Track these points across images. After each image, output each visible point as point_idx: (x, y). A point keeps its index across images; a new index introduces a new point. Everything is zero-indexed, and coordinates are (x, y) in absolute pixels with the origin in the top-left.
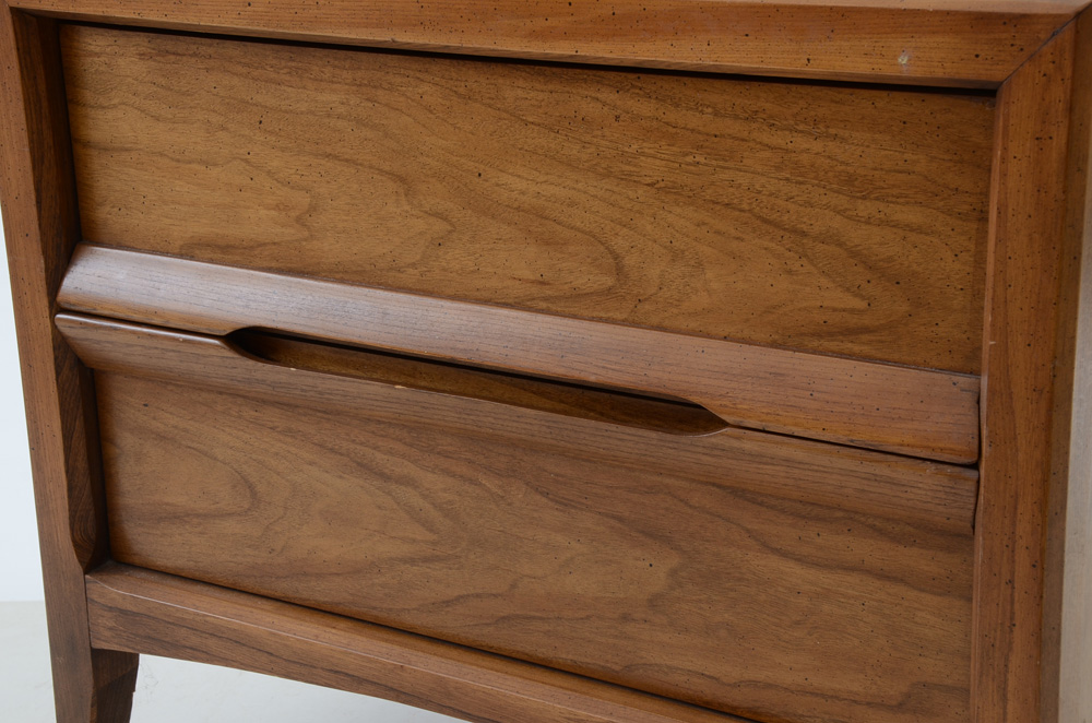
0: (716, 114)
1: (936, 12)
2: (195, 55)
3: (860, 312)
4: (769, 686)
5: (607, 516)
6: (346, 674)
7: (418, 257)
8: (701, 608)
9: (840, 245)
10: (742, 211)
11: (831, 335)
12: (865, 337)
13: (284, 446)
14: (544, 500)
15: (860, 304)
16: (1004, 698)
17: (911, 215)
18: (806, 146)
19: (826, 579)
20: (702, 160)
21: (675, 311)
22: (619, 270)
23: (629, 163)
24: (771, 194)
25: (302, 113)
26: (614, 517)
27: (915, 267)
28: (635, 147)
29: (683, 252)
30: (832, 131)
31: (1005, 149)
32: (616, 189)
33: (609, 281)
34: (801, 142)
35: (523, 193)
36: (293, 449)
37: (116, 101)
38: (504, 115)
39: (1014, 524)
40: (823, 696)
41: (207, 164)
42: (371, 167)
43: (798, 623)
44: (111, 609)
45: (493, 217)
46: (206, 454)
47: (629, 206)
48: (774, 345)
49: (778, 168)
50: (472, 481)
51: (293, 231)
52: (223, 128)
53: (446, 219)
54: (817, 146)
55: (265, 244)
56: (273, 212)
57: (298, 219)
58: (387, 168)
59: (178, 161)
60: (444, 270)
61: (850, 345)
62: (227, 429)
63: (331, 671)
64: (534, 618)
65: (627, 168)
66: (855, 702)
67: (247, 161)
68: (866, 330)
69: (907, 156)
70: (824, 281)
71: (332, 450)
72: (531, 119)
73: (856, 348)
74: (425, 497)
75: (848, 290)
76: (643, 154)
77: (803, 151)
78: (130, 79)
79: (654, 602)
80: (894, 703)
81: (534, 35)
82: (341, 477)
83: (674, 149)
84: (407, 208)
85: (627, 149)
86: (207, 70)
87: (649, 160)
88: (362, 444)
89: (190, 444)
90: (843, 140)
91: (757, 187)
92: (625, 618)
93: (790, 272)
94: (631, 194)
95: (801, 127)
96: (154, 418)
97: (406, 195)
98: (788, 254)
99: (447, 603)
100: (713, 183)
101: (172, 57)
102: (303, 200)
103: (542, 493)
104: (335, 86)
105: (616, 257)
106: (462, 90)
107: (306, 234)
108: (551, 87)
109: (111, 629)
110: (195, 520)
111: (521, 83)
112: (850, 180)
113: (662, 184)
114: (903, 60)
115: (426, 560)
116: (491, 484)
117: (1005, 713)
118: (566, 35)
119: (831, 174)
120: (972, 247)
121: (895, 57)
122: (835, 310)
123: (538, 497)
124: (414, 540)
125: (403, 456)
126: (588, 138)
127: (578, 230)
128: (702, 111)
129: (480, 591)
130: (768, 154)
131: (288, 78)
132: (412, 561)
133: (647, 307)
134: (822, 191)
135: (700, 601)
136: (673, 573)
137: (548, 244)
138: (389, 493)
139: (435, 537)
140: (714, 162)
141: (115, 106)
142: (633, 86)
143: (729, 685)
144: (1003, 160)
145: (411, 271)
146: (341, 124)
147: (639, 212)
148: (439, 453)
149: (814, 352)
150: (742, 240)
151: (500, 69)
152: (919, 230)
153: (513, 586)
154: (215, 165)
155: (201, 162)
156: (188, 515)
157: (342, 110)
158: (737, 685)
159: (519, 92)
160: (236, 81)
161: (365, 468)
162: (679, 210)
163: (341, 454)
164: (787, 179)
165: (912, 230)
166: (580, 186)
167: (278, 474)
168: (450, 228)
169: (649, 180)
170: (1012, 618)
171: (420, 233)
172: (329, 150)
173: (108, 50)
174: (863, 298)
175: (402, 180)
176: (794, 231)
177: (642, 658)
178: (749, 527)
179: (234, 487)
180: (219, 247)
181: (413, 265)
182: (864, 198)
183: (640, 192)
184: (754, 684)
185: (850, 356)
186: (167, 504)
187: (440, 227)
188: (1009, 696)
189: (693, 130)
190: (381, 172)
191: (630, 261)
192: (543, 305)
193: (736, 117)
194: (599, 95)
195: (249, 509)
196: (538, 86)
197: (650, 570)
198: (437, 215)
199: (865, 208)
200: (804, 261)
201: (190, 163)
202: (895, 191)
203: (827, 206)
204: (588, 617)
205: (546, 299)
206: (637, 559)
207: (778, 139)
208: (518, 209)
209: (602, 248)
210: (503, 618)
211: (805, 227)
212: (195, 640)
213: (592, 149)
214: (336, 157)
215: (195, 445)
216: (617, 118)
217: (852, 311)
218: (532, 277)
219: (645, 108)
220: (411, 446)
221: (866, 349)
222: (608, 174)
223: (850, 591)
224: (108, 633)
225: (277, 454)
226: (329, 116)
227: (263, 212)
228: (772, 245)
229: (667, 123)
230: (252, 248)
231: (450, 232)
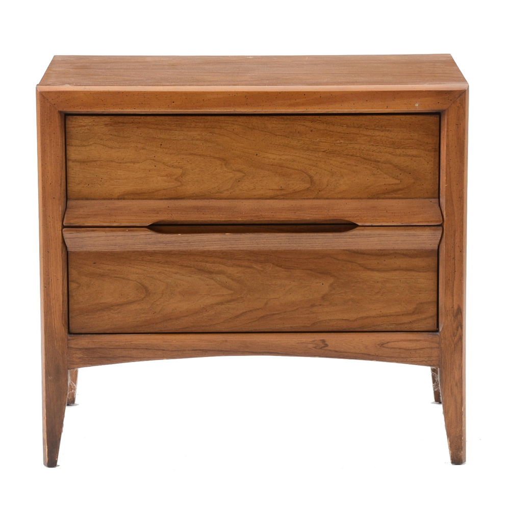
0: (347, 127)
1: (426, 91)
2: (132, 122)
3: (398, 184)
4: (367, 317)
5: (306, 269)
6: (200, 350)
7: (229, 187)
8: (342, 296)
9: (391, 164)
10: (357, 156)
11: (388, 193)
12: (400, 192)
13: (164, 269)
14: (280, 268)
15: (398, 182)
16: (453, 296)
17: (414, 152)
18: (378, 134)
19: (387, 275)
20: (343, 142)
21: (333, 192)
22: (312, 181)
23: (316, 145)
24: (367, 150)
25: (181, 140)
26: (308, 269)
27: (415, 168)
28: (318, 139)
29: (336, 172)
30: (387, 129)
31: (448, 128)
32: (311, 154)
33: (308, 186)
34: (377, 133)
35: (274, 159)
36: (168, 269)
37: (91, 143)
38: (267, 133)
39: (454, 240)
40: (387, 316)
41: (134, 163)
42: (210, 156)
43: (377, 293)
44: (80, 349)
45: (262, 169)
46: (124, 279)
47: (316, 159)
48: (369, 198)
49: (369, 142)
50: (249, 267)
51: (173, 184)
52: (143, 149)
53: (242, 172)
54: (382, 134)
55: (160, 190)
56: (165, 178)
57: (176, 179)
58: (217, 156)
59: (120, 163)
60: (241, 190)
61: (395, 195)
62: (136, 267)
63: (193, 350)
64: (274, 314)
65: (315, 147)
66: (398, 315)
67: (154, 160)
68: (400, 190)
69: (412, 134)
70: (385, 176)
71: (186, 266)
72: (278, 134)
73: (397, 196)
74: (228, 277)
75: (394, 178)
76: (321, 142)
77: (377, 136)
78: (100, 134)
79: (323, 298)
80: (411, 312)
81: (291, 105)
82: (190, 276)
83: (333, 139)
84: (226, 169)
85: (315, 141)
86: (138, 128)
87: (324, 143)
88: (201, 261)
89: (116, 276)
90: (391, 131)
91: (362, 148)
92: (313, 306)
93: (374, 174)
94: (316, 155)
95: (377, 128)
96: (98, 268)
97: (225, 165)
98: (373, 168)
99: (237, 317)
100: (346, 149)
101: (122, 124)
102: (179, 171)
103: (279, 266)
104: (196, 129)
105: (311, 177)
106: (250, 126)
107: (179, 184)
108: (286, 122)
109: (80, 358)
110: (116, 308)
111: (275, 122)
112: (393, 143)
113: (328, 151)
114: (417, 105)
115: (228, 302)
116: (258, 267)
117: (453, 300)
118: (303, 104)
119: (387, 142)
120: (433, 159)
121: (414, 104)
122: (389, 185)
123: (277, 268)
124: (223, 295)
125: (219, 263)
126: (300, 138)
127: (296, 169)
128: (343, 126)
129: (251, 309)
130: (366, 138)
131: (175, 128)
132: (222, 303)
133: (322, 192)
134: (384, 147)
135: (342, 293)
136: (331, 285)
137: (284, 176)
138: (212, 279)
139: (232, 292)
140: (347, 142)
141: (91, 145)
142: (318, 120)
143: (352, 321)
144: (447, 131)
145: (226, 192)
146: (198, 142)
147: (320, 161)
148: (235, 259)
149: (383, 198)
150: (357, 166)
151: (266, 118)
152: (416, 156)
153: (266, 304)
154: (138, 163)
155: (131, 162)
156: (112, 306)
157: (199, 137)
158: (355, 320)
159: (274, 125)
160: (151, 131)
161: (202, 271)
162: (334, 159)
163: (191, 267)
164: (373, 145)
165: (414, 157)
166: (297, 154)
167: (160, 280)
168: (243, 175)
169: (323, 150)
170: (455, 269)
171: (231, 178)
172: (192, 152)
173: (90, 124)
174: (399, 180)
175: (224, 160)
176: (375, 161)
177: (319, 319)
178: (360, 263)
179: (137, 290)
180: (137, 194)
181: (227, 190)
182: (398, 148)
183: (320, 154)
184: (362, 318)
185: (395, 198)
186: (101, 303)
187: (239, 175)
188: (454, 295)
189: (339, 132)
190: (215, 158)
191: (316, 178)
192: (282, 197)
193: (355, 127)
194: (305, 124)
195: (144, 298)
196: (281, 123)
197: (322, 286)
198: (239, 171)
199: (399, 151)
200: (379, 170)
201: (126, 163)
202: (408, 145)
203: (386, 152)
204: (297, 309)
205: (282, 195)
206: (317, 283)
207: (369, 133)
208: (272, 165)
209: (305, 175)
210: (262, 317)
211: (379, 160)
212: (125, 353)
213: (302, 142)
214: (195, 154)
215: (118, 276)
216: (311, 131)
217: (395, 184)
218: (277, 188)
219: (323, 127)
220: (223, 258)
221: (400, 196)
222: (308, 149)
223: (396, 278)
224: (78, 360)
225: (160, 272)
226: (193, 140)
227: (160, 178)
228: (368, 167)
229: (330, 131)
230: (153, 192)
231: (244, 176)
